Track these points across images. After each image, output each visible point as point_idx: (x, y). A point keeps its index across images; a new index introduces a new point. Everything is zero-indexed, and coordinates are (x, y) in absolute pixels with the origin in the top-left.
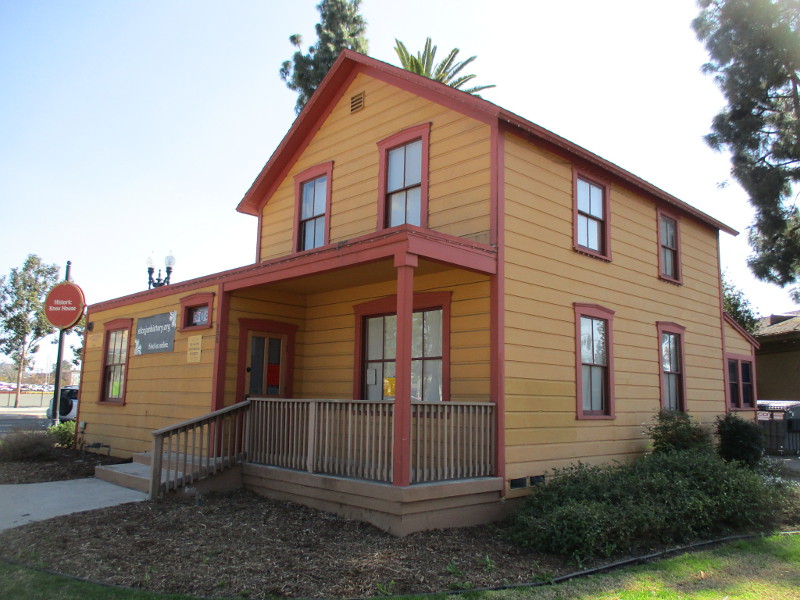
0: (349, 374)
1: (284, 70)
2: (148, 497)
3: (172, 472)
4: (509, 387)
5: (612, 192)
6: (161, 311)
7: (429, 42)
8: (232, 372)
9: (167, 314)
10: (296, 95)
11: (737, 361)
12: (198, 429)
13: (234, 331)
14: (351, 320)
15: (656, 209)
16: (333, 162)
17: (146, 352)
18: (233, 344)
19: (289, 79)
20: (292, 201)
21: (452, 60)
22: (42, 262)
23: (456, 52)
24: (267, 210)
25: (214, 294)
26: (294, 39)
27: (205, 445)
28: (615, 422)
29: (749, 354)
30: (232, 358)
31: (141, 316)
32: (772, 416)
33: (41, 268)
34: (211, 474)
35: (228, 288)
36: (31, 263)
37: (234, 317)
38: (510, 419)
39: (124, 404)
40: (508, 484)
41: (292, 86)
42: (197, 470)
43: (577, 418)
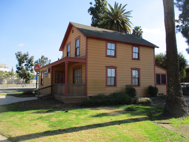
0: (72, 80)
1: (89, 11)
2: (37, 99)
3: (42, 95)
4: (88, 81)
5: (117, 44)
6: (46, 70)
7: (116, 3)
8: (54, 80)
9: (47, 70)
10: (92, 16)
11: (160, 75)
12: (45, 89)
13: (54, 73)
14: (72, 70)
15: (132, 46)
16: (70, 42)
17: (45, 76)
18: (54, 75)
19: (90, 13)
20: (66, 49)
21: (121, 6)
22: (45, 57)
23: (121, 4)
24: (64, 50)
25: (51, 67)
26: (91, 3)
27: (50, 91)
28: (117, 87)
29: (165, 73)
30: (54, 77)
31: (45, 70)
32: (184, 86)
33: (45, 58)
34: (48, 96)
35: (52, 66)
36: (42, 57)
37: (54, 70)
38: (88, 86)
39: (43, 85)
40: (88, 97)
41: (91, 14)
42: (45, 95)
43: (106, 86)
